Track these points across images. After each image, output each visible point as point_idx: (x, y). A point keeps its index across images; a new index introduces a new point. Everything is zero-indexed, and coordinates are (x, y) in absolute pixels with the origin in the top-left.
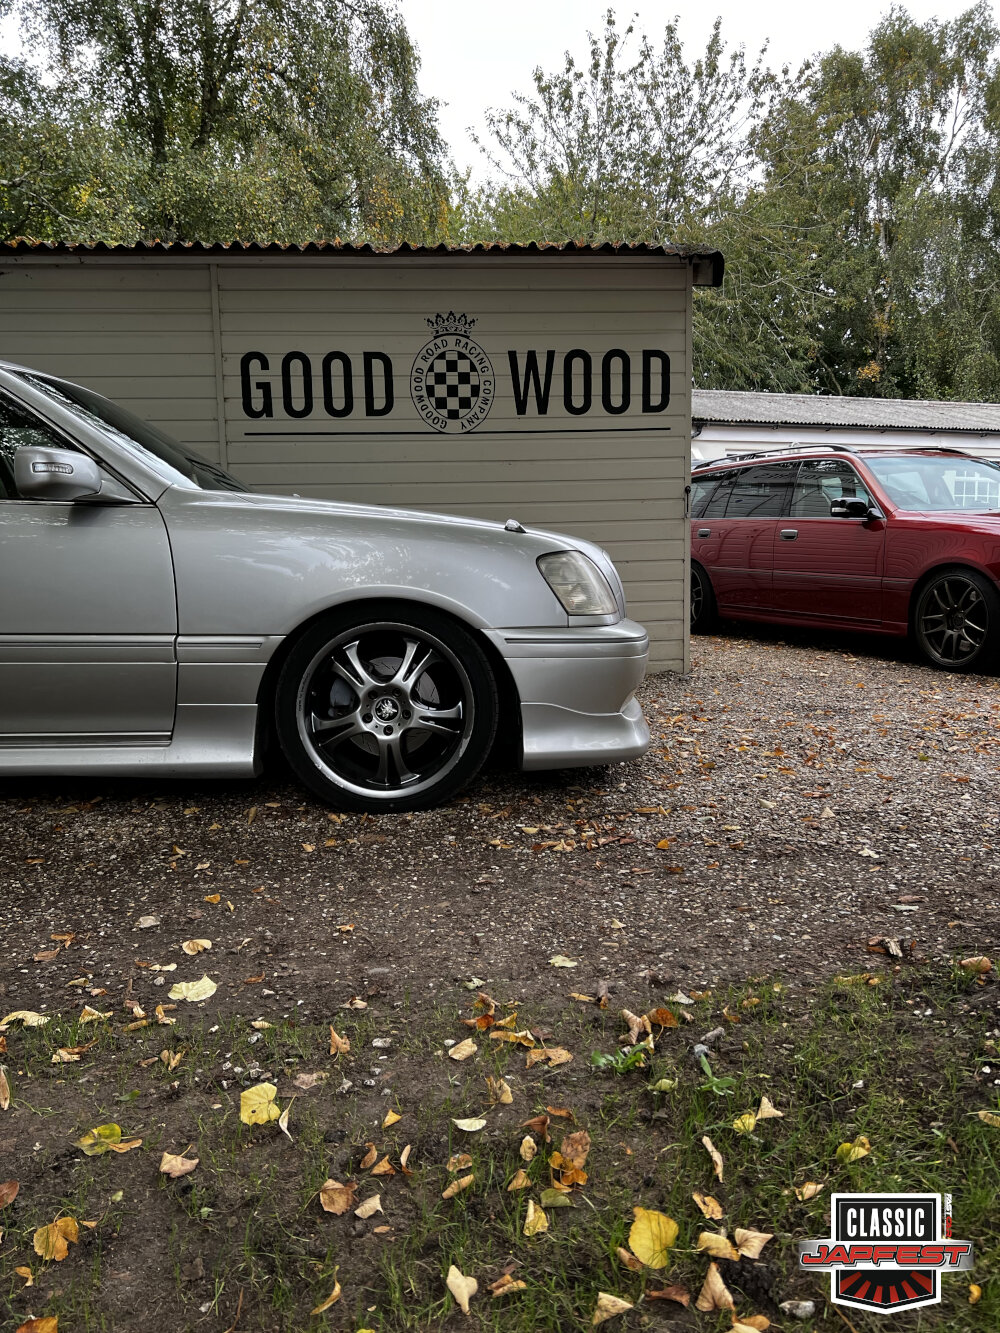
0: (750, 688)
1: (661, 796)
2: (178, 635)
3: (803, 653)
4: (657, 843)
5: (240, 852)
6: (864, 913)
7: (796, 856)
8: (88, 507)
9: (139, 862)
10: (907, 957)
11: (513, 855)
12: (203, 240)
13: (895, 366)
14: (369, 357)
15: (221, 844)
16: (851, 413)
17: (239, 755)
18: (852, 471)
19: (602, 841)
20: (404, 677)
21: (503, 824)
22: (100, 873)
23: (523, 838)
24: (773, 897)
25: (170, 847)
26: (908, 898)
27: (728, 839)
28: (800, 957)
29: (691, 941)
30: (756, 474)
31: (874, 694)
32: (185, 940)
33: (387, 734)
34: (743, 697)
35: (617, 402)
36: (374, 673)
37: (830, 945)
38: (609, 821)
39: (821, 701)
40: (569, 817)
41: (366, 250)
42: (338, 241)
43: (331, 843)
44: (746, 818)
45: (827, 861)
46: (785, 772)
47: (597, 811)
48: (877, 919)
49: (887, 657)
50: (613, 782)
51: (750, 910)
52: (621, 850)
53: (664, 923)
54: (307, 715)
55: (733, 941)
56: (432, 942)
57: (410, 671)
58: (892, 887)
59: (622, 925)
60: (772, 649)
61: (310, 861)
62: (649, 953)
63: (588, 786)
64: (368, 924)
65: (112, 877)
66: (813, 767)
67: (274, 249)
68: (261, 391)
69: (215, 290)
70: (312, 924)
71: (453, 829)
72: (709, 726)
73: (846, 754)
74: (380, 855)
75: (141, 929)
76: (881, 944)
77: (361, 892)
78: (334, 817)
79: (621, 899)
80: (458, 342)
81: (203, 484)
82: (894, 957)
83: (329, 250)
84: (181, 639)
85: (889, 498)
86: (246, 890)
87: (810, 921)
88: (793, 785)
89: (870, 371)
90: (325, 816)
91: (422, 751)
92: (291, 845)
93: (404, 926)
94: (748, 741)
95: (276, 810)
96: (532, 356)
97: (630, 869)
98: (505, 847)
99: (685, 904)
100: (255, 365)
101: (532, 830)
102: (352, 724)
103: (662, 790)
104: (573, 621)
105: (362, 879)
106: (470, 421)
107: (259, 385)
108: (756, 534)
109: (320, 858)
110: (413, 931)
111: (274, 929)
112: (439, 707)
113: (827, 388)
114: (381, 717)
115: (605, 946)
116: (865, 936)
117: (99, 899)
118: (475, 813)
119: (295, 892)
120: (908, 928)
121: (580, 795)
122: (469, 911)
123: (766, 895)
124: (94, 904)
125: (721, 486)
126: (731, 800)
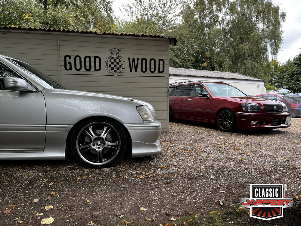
0: (182, 135)
1: (164, 163)
2: (46, 125)
3: (193, 127)
4: (164, 175)
5: (61, 180)
6: (213, 193)
7: (196, 178)
8: (24, 92)
9: (34, 183)
10: (224, 206)
11: (130, 180)
12: (56, 28)
13: (210, 64)
14: (95, 57)
15: (56, 177)
16: (201, 73)
17: (61, 154)
18: (203, 87)
19: (151, 175)
20: (103, 135)
21: (127, 171)
22: (23, 186)
23: (132, 175)
24: (192, 190)
25: (43, 179)
26: (222, 189)
27: (180, 174)
28: (200, 206)
29: (174, 202)
30: (182, 87)
31: (209, 137)
32: (46, 206)
33: (99, 149)
34: (181, 137)
35: (153, 70)
36: (96, 134)
37: (206, 202)
38: (153, 170)
39: (198, 138)
40: (143, 169)
41: (95, 33)
42: (88, 31)
43: (84, 177)
44: (184, 168)
45: (203, 179)
46: (191, 156)
47: (150, 167)
48: (216, 195)
49: (211, 128)
50: (153, 159)
51: (187, 193)
52: (156, 178)
53: (167, 197)
54: (79, 144)
55: (184, 202)
56: (110, 204)
57: (105, 134)
58: (219, 186)
59: (157, 198)
60: (186, 126)
61: (79, 182)
62: (164, 206)
63: (147, 160)
64: (94, 200)
65: (27, 188)
66: (198, 155)
67: (73, 31)
68: (69, 64)
69: (58, 40)
70: (79, 200)
71: (115, 173)
72: (174, 145)
73: (205, 152)
74: (97, 180)
75: (34, 203)
76: (218, 202)
77: (92, 191)
78: (85, 170)
79: (156, 191)
80: (117, 55)
81: (54, 87)
82: (221, 206)
83: (86, 32)
84: (47, 126)
85: (211, 93)
86: (63, 191)
87: (201, 196)
88: (194, 159)
89: (205, 64)
90: (83, 169)
91: (107, 153)
92: (74, 177)
93: (103, 200)
94: (183, 148)
95: (70, 168)
96: (134, 59)
97: (158, 183)
98: (128, 177)
99: (172, 192)
100: (68, 58)
101: (134, 173)
102: (90, 147)
103: (164, 161)
104: (144, 122)
105: (92, 187)
106: (119, 73)
107: (69, 63)
108: (182, 100)
109: (81, 181)
110: (106, 201)
111: (70, 202)
112: (112, 142)
113: (196, 68)
114: (97, 145)
115: (153, 204)
116: (214, 200)
117: (23, 194)
118: (120, 168)
119: (75, 191)
120: (223, 197)
121: (145, 163)
122: (119, 195)
123: (190, 189)
124: (21, 195)
125: (175, 89)
126: (180, 164)
